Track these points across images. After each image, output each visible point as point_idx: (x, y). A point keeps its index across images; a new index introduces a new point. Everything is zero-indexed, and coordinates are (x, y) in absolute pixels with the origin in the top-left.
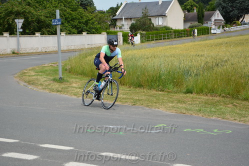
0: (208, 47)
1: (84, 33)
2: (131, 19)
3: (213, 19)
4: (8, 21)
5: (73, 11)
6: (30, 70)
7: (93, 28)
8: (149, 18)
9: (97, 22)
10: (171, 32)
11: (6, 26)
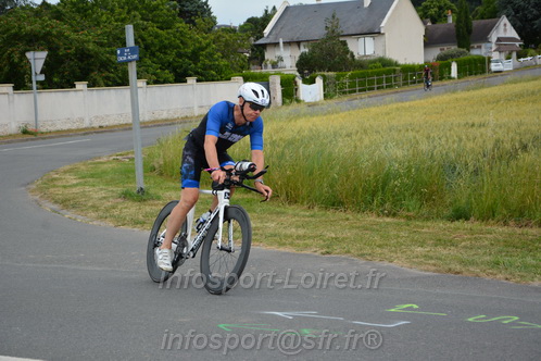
0: (488, 103)
1: (191, 81)
2: (298, 43)
3: (494, 37)
4: (9, 57)
5: (162, 28)
6: (65, 172)
7: (210, 68)
8: (341, 39)
9: (219, 54)
10: (395, 70)
11: (6, 69)
